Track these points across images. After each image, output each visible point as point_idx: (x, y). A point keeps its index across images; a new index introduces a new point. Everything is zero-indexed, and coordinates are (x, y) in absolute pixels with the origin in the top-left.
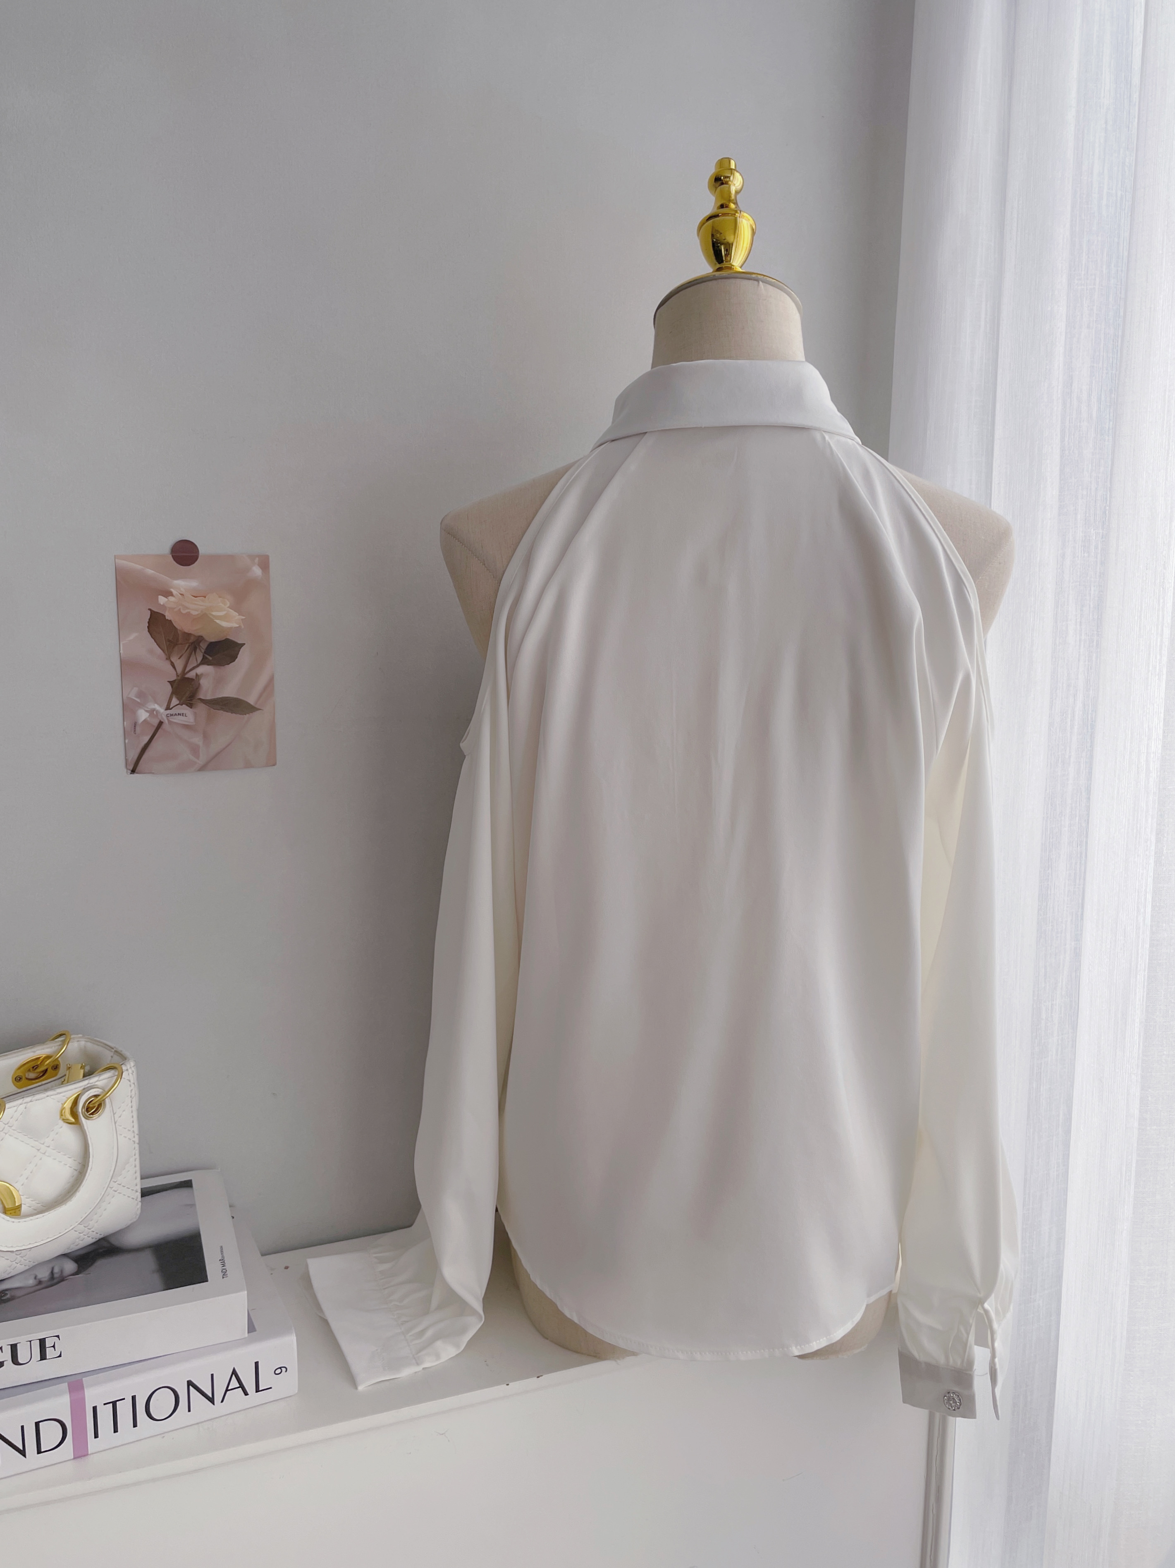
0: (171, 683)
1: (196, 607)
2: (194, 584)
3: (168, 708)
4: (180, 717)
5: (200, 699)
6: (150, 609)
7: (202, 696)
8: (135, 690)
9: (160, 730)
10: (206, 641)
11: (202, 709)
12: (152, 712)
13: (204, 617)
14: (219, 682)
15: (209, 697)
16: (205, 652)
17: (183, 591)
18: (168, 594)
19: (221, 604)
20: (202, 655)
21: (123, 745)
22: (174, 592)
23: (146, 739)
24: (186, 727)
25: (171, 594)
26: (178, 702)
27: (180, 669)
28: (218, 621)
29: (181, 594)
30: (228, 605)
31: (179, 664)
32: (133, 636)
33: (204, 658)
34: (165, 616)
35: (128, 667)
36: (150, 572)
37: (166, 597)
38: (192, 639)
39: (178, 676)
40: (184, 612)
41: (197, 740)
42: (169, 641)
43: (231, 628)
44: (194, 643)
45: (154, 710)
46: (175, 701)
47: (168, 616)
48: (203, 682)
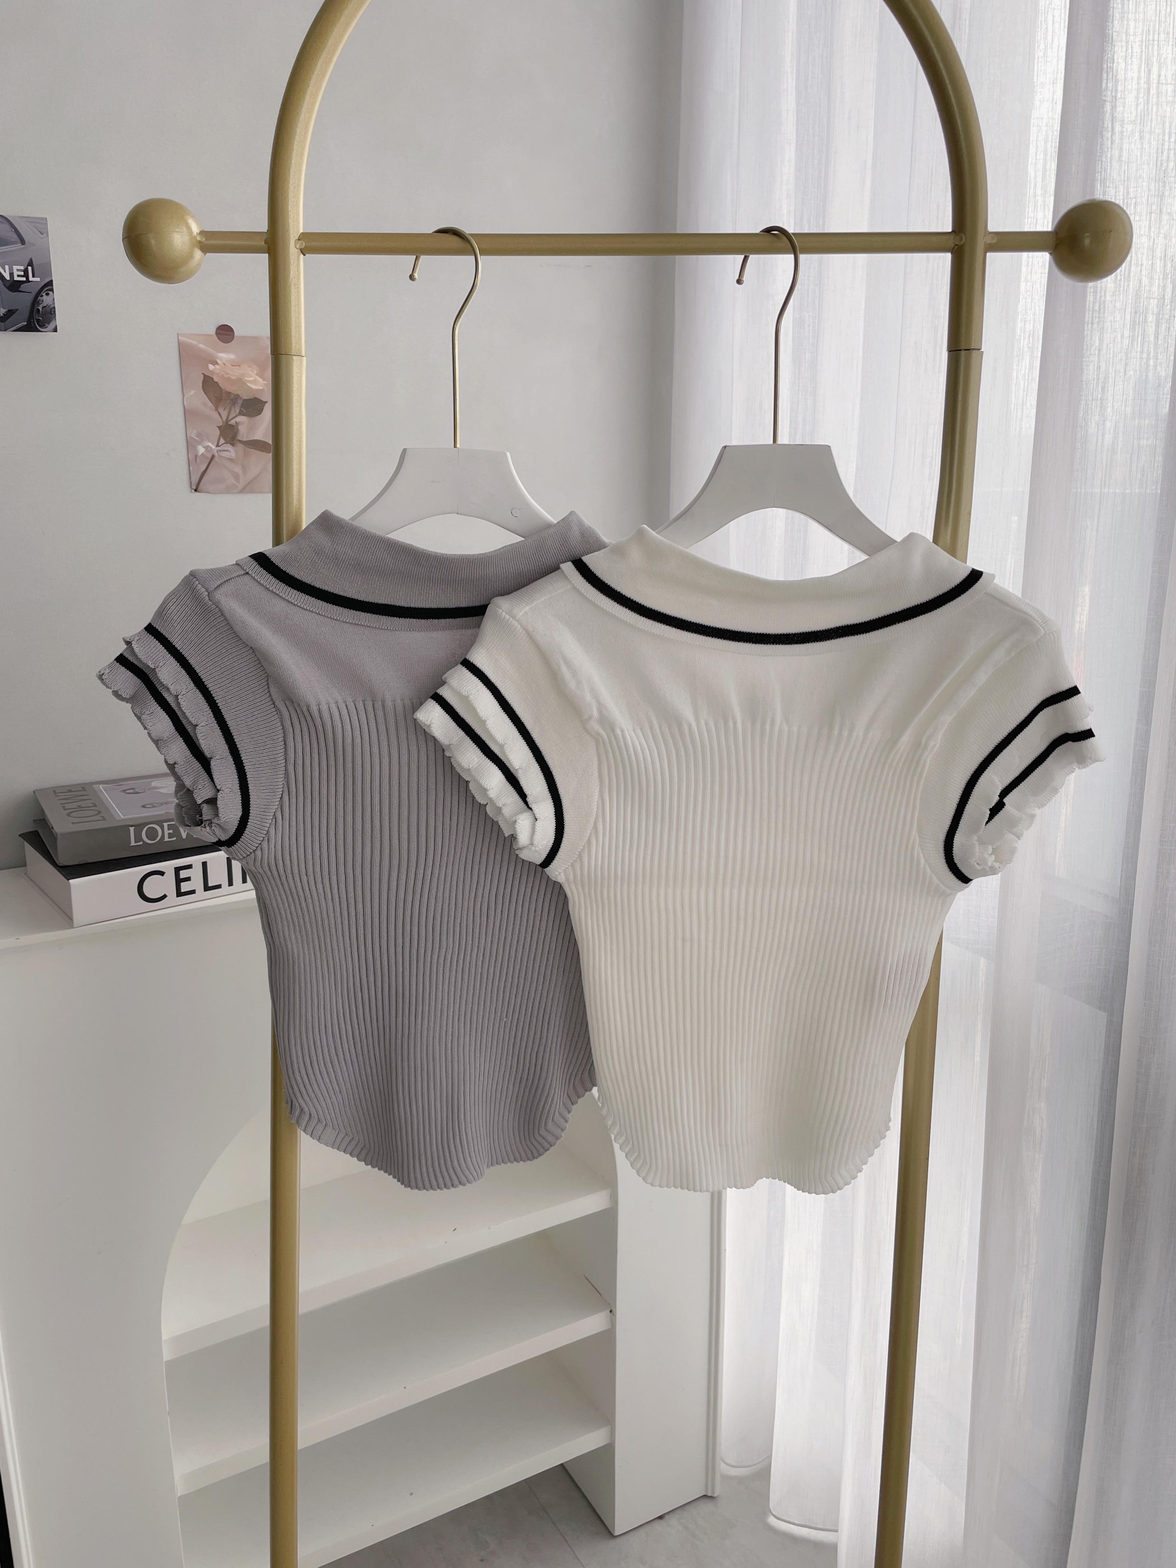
0: (219, 427)
1: (234, 373)
2: (232, 356)
3: (218, 446)
4: (226, 453)
5: (238, 440)
6: (203, 374)
7: (239, 438)
8: (195, 431)
9: (213, 462)
10: (241, 398)
11: (240, 446)
12: (207, 448)
13: (240, 381)
14: (252, 428)
15: (245, 439)
16: (241, 407)
17: (224, 361)
18: (215, 363)
19: (250, 372)
20: (239, 408)
21: (188, 471)
22: (219, 361)
23: (203, 467)
24: (231, 460)
25: (217, 363)
26: (224, 442)
27: (224, 419)
28: (249, 384)
29: (224, 364)
30: (255, 372)
31: (224, 414)
32: (192, 392)
33: (240, 411)
34: (213, 379)
35: (189, 414)
36: (202, 346)
37: (214, 365)
38: (232, 396)
39: (223, 423)
40: (226, 376)
41: (238, 469)
42: (216, 397)
43: (257, 390)
44: (233, 399)
45: (208, 446)
46: (222, 441)
47: (216, 379)
48: (242, 429)
